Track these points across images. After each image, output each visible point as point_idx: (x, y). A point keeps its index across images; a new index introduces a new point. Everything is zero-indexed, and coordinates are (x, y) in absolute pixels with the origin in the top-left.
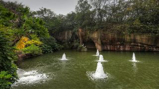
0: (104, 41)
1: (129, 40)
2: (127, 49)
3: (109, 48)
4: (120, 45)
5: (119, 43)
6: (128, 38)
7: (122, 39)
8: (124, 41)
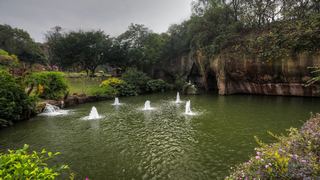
0: (234, 74)
1: (294, 70)
2: (294, 91)
3: (249, 88)
4: (274, 82)
5: (270, 78)
6: (290, 64)
7: (273, 66)
8: (280, 73)
